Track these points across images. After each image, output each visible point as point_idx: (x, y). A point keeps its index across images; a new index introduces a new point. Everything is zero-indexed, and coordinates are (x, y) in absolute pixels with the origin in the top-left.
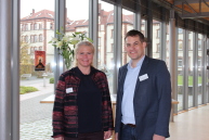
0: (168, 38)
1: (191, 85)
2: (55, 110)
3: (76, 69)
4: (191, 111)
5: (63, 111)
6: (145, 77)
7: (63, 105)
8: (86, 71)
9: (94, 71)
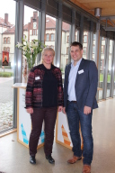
0: (95, 42)
1: (109, 82)
2: (27, 90)
3: (42, 65)
4: (108, 101)
5: (32, 91)
6: (82, 71)
7: (33, 88)
8: (48, 67)
9: (53, 67)
